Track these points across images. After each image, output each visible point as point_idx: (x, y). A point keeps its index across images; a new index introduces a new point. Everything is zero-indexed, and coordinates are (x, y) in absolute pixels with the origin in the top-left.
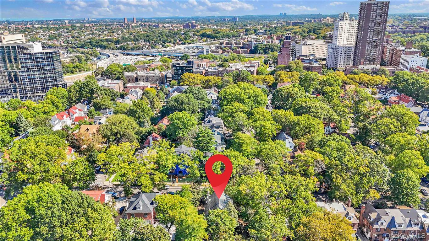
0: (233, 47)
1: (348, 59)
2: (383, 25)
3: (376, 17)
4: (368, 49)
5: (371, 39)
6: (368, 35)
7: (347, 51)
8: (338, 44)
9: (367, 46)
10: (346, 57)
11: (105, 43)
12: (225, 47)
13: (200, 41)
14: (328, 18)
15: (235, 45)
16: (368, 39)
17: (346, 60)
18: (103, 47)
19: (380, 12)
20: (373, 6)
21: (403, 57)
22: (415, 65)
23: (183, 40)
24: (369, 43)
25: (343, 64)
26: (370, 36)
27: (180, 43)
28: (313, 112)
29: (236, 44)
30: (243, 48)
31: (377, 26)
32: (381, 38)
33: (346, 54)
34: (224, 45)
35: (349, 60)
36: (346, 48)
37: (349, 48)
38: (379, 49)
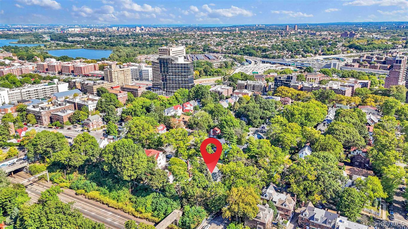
0: (373, 62)
11: (252, 51)
12: (363, 61)
13: (344, 52)
15: (375, 59)
18: (251, 54)
23: (325, 51)
27: (322, 53)
28: (337, 134)
29: (378, 58)
30: (384, 63)
34: (364, 58)
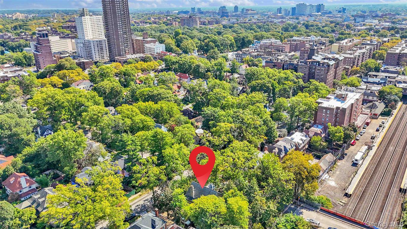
1: (101, 52)
2: (127, 19)
3: (121, 13)
4: (121, 41)
5: (122, 32)
6: (119, 29)
7: (99, 44)
8: (86, 38)
9: (120, 38)
10: (99, 50)
14: (18, 14)
16: (119, 32)
17: (100, 53)
19: (123, 8)
20: (116, 2)
21: (147, 45)
22: (159, 50)
24: (121, 35)
25: (98, 57)
26: (120, 30)
31: (123, 21)
32: (128, 31)
33: (99, 48)
35: (103, 53)
36: (97, 41)
37: (99, 41)
38: (130, 40)
